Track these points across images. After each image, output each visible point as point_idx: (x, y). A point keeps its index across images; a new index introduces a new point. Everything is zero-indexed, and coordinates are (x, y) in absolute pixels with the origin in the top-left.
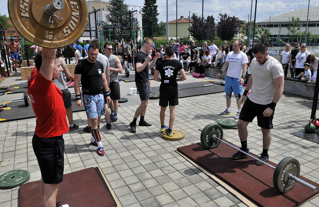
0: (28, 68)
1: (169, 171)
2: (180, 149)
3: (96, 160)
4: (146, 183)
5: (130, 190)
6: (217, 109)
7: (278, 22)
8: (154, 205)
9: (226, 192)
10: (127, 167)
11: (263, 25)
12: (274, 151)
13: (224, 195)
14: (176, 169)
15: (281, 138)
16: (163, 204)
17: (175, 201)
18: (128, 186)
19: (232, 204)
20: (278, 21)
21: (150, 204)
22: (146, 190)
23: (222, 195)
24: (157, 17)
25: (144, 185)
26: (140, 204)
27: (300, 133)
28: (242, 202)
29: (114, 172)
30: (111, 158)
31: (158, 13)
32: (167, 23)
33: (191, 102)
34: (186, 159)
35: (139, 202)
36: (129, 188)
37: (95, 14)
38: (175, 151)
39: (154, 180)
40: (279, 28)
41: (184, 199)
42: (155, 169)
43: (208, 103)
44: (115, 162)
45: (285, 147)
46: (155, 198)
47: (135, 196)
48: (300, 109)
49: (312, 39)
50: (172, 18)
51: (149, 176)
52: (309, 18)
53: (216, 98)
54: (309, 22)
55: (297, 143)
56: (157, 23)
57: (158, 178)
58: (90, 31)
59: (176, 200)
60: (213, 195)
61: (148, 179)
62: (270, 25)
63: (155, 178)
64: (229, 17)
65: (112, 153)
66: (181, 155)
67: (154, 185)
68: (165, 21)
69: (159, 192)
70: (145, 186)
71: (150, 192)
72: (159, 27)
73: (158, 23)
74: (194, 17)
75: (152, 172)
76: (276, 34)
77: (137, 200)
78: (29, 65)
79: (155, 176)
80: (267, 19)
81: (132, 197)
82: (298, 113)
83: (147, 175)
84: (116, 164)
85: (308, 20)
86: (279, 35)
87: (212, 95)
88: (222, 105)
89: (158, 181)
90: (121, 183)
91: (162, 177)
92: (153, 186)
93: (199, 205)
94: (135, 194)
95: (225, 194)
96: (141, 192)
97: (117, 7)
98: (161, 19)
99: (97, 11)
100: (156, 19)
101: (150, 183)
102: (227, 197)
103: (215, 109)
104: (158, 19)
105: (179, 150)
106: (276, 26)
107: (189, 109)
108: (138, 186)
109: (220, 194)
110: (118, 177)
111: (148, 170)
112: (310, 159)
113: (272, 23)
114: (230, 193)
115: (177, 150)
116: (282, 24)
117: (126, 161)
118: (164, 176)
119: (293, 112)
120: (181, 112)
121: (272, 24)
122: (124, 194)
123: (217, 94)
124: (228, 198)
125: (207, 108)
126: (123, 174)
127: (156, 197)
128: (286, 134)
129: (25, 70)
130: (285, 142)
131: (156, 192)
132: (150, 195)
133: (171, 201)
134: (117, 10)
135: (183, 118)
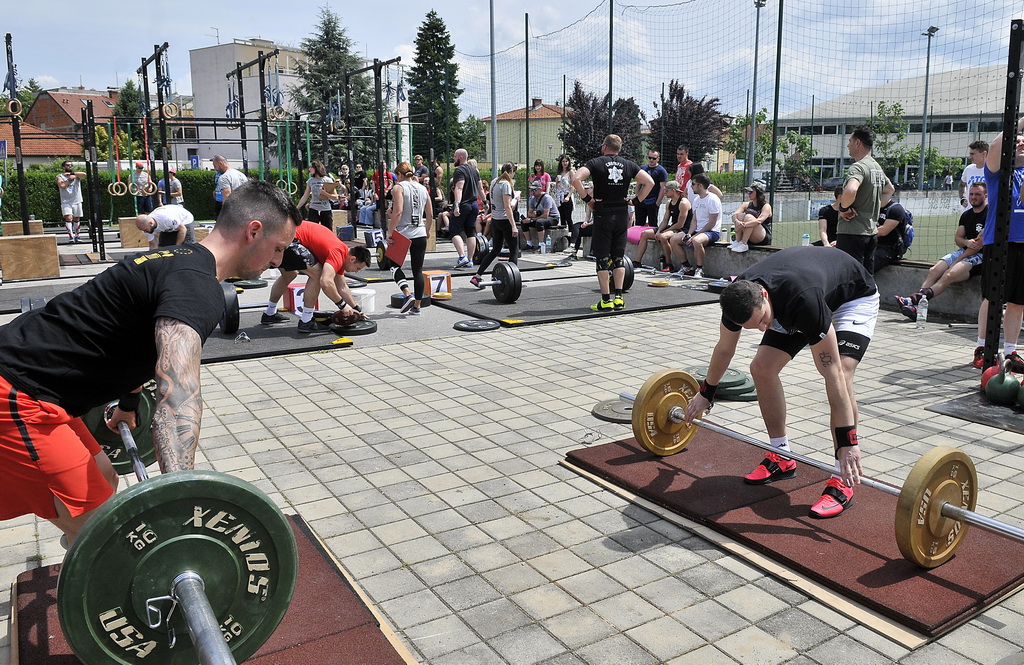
0: (28, 239)
1: (547, 519)
2: (576, 455)
3: (285, 498)
4: (473, 557)
5: (420, 578)
6: (680, 350)
7: (838, 120)
8: (510, 619)
9: (753, 574)
10: (400, 514)
11: (789, 129)
12: (884, 454)
13: (748, 582)
14: (570, 514)
15: (899, 420)
16: (543, 617)
17: (584, 605)
18: (410, 569)
19: (780, 605)
20: (836, 115)
21: (498, 619)
22: (478, 578)
23: (742, 583)
24: (457, 101)
25: (466, 563)
26: (462, 619)
27: (956, 407)
28: (811, 598)
29: (354, 529)
30: (337, 488)
31: (458, 87)
32: (490, 121)
33: (591, 332)
34: (602, 486)
35: (455, 612)
36: (415, 574)
37: (262, 67)
38: (560, 464)
39: (501, 549)
40: (840, 136)
41: (612, 599)
42: (499, 515)
43: (646, 335)
44: (354, 502)
45: (916, 444)
46: (511, 600)
47: (440, 598)
48: (939, 346)
49: (940, 168)
50: (511, 101)
51: (482, 537)
52: (929, 107)
53: (670, 322)
54: (931, 117)
55: (953, 431)
56: (456, 120)
57: (513, 540)
58: (242, 124)
59: (586, 602)
60: (710, 584)
61: (478, 546)
62: (813, 129)
63: (502, 542)
65: (343, 477)
66: (581, 475)
67: (500, 562)
68: (483, 113)
69: (523, 582)
70: (470, 566)
71: (491, 585)
72: (461, 132)
73: (462, 118)
75: (490, 526)
76: (832, 157)
77: (449, 607)
79: (500, 537)
80: (804, 108)
81: (428, 601)
82: (936, 356)
83: (474, 535)
84: (359, 506)
85: (929, 113)
86: (839, 160)
87: (657, 314)
88: (693, 340)
89: (513, 550)
90: (385, 561)
91: (528, 539)
92: (499, 564)
93: (667, 614)
94: (439, 590)
95: (750, 579)
96: (458, 584)
97: (329, 64)
98: (471, 105)
100: (455, 107)
101: (488, 558)
102: (758, 586)
103: (674, 349)
104: (459, 107)
105: (571, 457)
106: (830, 130)
107: (590, 351)
108: (447, 567)
109: (737, 582)
110: (371, 543)
111: (476, 519)
112: (1006, 473)
113: (819, 120)
114: (768, 574)
115: (566, 460)
116: (849, 123)
117: (393, 496)
118: (534, 535)
119: (923, 354)
120: (565, 360)
121: (820, 124)
122: (399, 592)
123: (671, 312)
124: (761, 588)
125: (648, 348)
126: (388, 534)
127: (512, 598)
128: (912, 412)
130: (916, 432)
131: (511, 580)
132: (492, 592)
133: (569, 607)
134: (328, 73)
135: (573, 374)
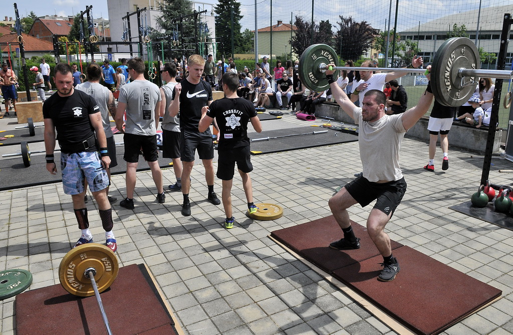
0: (29, 104)
1: (258, 268)
2: (276, 234)
3: (140, 253)
4: (222, 288)
5: (196, 299)
6: (335, 170)
7: (432, 32)
8: (234, 322)
9: (347, 301)
10: (190, 263)
11: (408, 37)
12: (423, 235)
13: (345, 305)
14: (269, 265)
15: (432, 214)
16: (249, 322)
17: (268, 316)
18: (192, 294)
19: (358, 319)
20: (431, 30)
21: (228, 322)
22: (222, 299)
23: (342, 306)
24: (240, 22)
25: (218, 291)
26: (212, 321)
27: (464, 207)
28: (373, 315)
29: (170, 271)
30: (164, 248)
31: (241, 15)
32: (255, 32)
33: (293, 159)
34: (286, 250)
35: (210, 318)
36: (194, 297)
37: (139, 16)
38: (268, 237)
39: (235, 284)
40: (434, 41)
41: (281, 313)
42: (236, 265)
43: (320, 161)
44: (171, 256)
45: (440, 229)
46: (235, 312)
47: (204, 310)
48: (464, 169)
49: (484, 58)
50: (264, 24)
51: (227, 277)
52: (480, 26)
53: (334, 152)
54: (481, 31)
55: (459, 222)
56: (239, 31)
57: (240, 279)
58: (130, 43)
59: (269, 314)
60: (327, 306)
61: (225, 282)
62: (420, 37)
63: (235, 280)
64: (354, 22)
65: (167, 242)
66: (277, 244)
67: (233, 291)
68: (252, 29)
69: (242, 303)
70: (219, 293)
71: (228, 303)
72: (242, 38)
73: (242, 31)
74: (299, 22)
75: (231, 271)
76: (428, 51)
77: (208, 315)
78: (29, 100)
79: (235, 277)
80: (414, 26)
81: (198, 311)
82: (461, 176)
83: (223, 276)
84: (173, 259)
85: (479, 29)
86: (432, 53)
87: (327, 147)
88: (342, 164)
89: (240, 285)
90: (182, 289)
91: (247, 279)
92: (233, 292)
93: (305, 322)
94: (204, 305)
95: (346, 304)
96: (213, 302)
97: (175, 5)
98: (246, 24)
99: (142, 10)
100: (239, 25)
101: (228, 288)
102: (349, 308)
103: (332, 170)
104: (241, 25)
105: (273, 234)
106: (429, 38)
107: (290, 170)
108: (208, 294)
109: (339, 304)
110: (177, 279)
111: (225, 267)
112: (479, 247)
113: (422, 32)
114: (355, 301)
115: (271, 235)
116: (438, 34)
117: (189, 253)
118: (251, 276)
119: (454, 174)
120: (278, 175)
121: (423, 34)
122: (186, 306)
123: (334, 146)
124: (351, 309)
125: (319, 168)
126: (185, 274)
127: (236, 311)
128: (442, 209)
129: (23, 107)
130: (441, 222)
131: (236, 301)
132: (227, 308)
133: (261, 316)
134: (175, 9)
135: (281, 184)
